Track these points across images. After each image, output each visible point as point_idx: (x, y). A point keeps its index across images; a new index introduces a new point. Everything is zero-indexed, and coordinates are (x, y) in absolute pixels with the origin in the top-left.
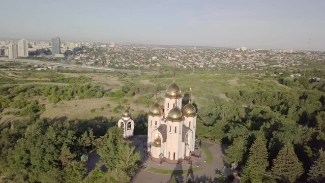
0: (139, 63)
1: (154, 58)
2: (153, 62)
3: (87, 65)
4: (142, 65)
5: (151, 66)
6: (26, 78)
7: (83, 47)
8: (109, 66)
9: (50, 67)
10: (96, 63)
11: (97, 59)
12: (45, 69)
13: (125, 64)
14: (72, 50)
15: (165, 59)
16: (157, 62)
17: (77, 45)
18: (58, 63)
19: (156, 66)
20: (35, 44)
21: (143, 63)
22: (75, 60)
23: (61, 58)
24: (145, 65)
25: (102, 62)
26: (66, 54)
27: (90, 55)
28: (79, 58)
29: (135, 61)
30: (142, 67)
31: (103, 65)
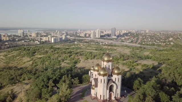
0: (158, 42)
1: (171, 39)
2: (169, 41)
3: (127, 42)
4: (160, 43)
5: (166, 44)
6: (87, 47)
7: (129, 33)
8: (139, 44)
9: (107, 43)
10: (132, 42)
11: (134, 39)
12: (104, 44)
13: (149, 42)
14: (122, 34)
15: (179, 40)
16: (172, 42)
17: (126, 32)
18: (112, 41)
19: (170, 44)
20: (105, 32)
21: (162, 42)
22: (122, 39)
23: (114, 39)
24: (162, 43)
25: (135, 41)
26: (118, 36)
27: (131, 37)
28: (124, 38)
29: (156, 41)
30: (160, 44)
31: (136, 43)
